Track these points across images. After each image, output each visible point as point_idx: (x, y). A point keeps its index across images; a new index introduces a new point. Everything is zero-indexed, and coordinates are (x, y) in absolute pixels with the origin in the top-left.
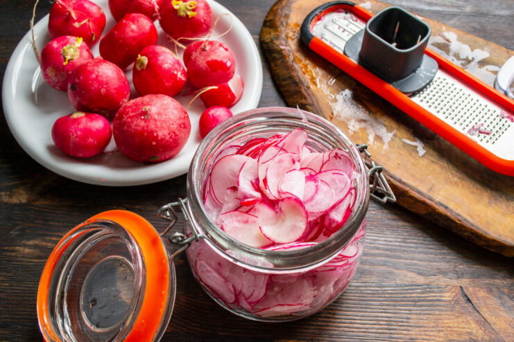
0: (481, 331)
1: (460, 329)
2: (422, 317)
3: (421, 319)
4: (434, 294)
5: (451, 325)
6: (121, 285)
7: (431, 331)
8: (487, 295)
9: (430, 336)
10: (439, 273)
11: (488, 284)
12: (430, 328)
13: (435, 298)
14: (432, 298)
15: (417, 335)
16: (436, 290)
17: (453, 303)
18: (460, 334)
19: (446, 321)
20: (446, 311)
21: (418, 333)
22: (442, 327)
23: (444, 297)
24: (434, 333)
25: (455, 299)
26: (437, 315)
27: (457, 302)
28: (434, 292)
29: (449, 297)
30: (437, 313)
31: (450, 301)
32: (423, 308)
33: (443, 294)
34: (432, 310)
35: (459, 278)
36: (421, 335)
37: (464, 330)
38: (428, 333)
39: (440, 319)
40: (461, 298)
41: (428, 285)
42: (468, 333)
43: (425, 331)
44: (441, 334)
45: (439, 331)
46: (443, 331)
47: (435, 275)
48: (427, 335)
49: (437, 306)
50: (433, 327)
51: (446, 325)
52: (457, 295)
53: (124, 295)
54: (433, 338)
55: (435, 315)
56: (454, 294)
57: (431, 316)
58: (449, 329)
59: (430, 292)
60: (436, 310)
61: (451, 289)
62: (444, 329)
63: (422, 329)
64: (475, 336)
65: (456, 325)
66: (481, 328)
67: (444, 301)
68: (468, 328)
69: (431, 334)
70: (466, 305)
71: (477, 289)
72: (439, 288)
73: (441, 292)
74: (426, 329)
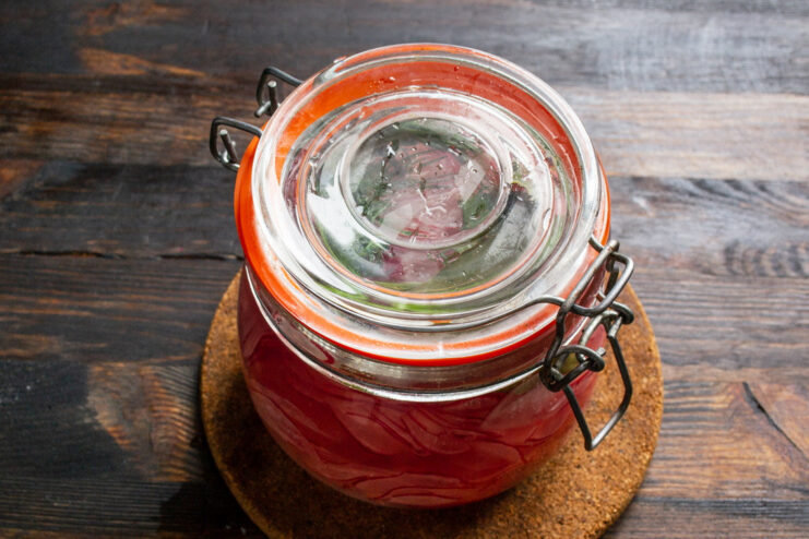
0: (783, 464)
1: (744, 462)
2: (671, 440)
3: (668, 445)
4: (692, 399)
5: (726, 454)
6: (97, 399)
7: (687, 466)
8: (796, 398)
9: (685, 475)
10: (702, 359)
11: (796, 377)
12: (685, 460)
13: (696, 406)
14: (689, 406)
15: (662, 473)
16: (697, 391)
17: (730, 413)
18: (744, 471)
19: (716, 448)
20: (716, 428)
21: (663, 470)
22: (710, 458)
23: (713, 403)
24: (694, 470)
25: (734, 405)
26: (700, 436)
27: (737, 411)
28: (692, 394)
29: (722, 403)
30: (700, 432)
31: (723, 411)
32: (674, 424)
33: (709, 399)
34: (689, 428)
35: (740, 367)
36: (668, 473)
37: (752, 463)
38: (682, 470)
39: (706, 444)
40: (746, 405)
41: (681, 381)
42: (758, 468)
43: (676, 466)
44: (708, 471)
45: (704, 466)
46: (710, 465)
47: (695, 364)
48: (679, 474)
49: (699, 420)
50: (692, 459)
51: (717, 454)
52: (737, 398)
53: (105, 418)
54: (691, 478)
55: (696, 436)
56: (732, 397)
57: (687, 439)
58: (722, 461)
59: (684, 395)
60: (698, 427)
61: (727, 387)
62: (713, 462)
63: (670, 463)
64: (773, 474)
65: (735, 454)
66: (783, 458)
67: (712, 410)
68: (760, 459)
69: (689, 471)
70: (755, 417)
71: (776, 386)
72: (702, 386)
73: (708, 394)
74: (678, 463)
